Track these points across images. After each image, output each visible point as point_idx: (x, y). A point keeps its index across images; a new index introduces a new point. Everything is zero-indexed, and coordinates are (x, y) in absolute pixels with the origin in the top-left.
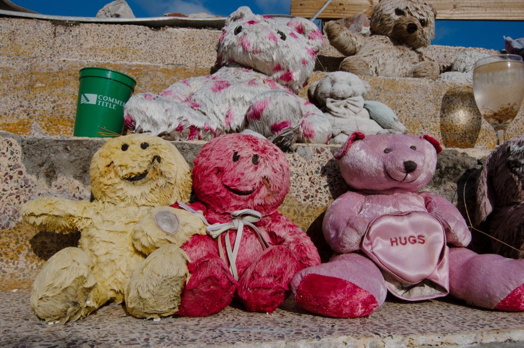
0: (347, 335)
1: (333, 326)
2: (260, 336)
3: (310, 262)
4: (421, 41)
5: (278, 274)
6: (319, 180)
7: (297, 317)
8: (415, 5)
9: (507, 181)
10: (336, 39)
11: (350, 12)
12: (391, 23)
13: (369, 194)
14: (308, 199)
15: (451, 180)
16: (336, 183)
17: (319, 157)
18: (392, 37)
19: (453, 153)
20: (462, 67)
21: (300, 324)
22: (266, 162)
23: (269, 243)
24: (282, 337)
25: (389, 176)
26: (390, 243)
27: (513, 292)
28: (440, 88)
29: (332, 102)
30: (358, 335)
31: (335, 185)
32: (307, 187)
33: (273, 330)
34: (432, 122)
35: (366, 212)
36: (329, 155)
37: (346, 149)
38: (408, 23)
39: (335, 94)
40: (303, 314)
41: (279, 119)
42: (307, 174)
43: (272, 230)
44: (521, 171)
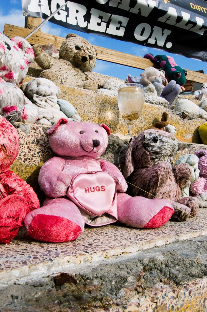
0: (69, 255)
1: (56, 250)
2: (8, 264)
3: (34, 205)
4: (88, 68)
5: (16, 216)
6: (34, 148)
7: (29, 245)
8: (87, 46)
9: (143, 154)
10: (38, 57)
11: (42, 42)
12: (72, 54)
13: (68, 159)
14: (27, 161)
15: (111, 152)
16: (45, 151)
17: (35, 132)
18: (72, 63)
19: (111, 136)
20: (109, 87)
21: (33, 250)
22: (5, 134)
23: (4, 192)
24: (25, 263)
25: (83, 148)
26: (85, 191)
27: (153, 218)
28: (99, 97)
29: (37, 97)
30: (76, 255)
31: (44, 152)
32: (26, 153)
33: (16, 258)
34: (94, 116)
35: (67, 171)
36: (42, 132)
37: (56, 129)
38: (82, 56)
39: (40, 92)
40: (32, 242)
41: (9, 104)
42: (27, 144)
43: (6, 183)
44: (151, 149)
